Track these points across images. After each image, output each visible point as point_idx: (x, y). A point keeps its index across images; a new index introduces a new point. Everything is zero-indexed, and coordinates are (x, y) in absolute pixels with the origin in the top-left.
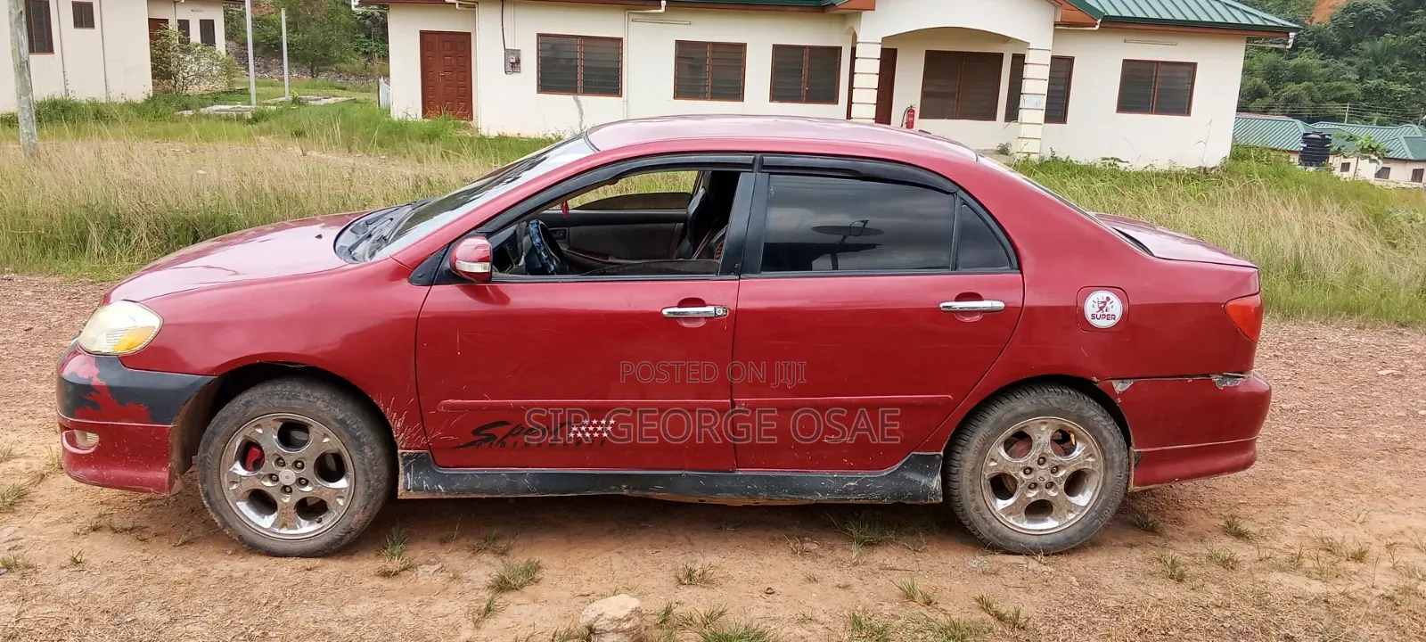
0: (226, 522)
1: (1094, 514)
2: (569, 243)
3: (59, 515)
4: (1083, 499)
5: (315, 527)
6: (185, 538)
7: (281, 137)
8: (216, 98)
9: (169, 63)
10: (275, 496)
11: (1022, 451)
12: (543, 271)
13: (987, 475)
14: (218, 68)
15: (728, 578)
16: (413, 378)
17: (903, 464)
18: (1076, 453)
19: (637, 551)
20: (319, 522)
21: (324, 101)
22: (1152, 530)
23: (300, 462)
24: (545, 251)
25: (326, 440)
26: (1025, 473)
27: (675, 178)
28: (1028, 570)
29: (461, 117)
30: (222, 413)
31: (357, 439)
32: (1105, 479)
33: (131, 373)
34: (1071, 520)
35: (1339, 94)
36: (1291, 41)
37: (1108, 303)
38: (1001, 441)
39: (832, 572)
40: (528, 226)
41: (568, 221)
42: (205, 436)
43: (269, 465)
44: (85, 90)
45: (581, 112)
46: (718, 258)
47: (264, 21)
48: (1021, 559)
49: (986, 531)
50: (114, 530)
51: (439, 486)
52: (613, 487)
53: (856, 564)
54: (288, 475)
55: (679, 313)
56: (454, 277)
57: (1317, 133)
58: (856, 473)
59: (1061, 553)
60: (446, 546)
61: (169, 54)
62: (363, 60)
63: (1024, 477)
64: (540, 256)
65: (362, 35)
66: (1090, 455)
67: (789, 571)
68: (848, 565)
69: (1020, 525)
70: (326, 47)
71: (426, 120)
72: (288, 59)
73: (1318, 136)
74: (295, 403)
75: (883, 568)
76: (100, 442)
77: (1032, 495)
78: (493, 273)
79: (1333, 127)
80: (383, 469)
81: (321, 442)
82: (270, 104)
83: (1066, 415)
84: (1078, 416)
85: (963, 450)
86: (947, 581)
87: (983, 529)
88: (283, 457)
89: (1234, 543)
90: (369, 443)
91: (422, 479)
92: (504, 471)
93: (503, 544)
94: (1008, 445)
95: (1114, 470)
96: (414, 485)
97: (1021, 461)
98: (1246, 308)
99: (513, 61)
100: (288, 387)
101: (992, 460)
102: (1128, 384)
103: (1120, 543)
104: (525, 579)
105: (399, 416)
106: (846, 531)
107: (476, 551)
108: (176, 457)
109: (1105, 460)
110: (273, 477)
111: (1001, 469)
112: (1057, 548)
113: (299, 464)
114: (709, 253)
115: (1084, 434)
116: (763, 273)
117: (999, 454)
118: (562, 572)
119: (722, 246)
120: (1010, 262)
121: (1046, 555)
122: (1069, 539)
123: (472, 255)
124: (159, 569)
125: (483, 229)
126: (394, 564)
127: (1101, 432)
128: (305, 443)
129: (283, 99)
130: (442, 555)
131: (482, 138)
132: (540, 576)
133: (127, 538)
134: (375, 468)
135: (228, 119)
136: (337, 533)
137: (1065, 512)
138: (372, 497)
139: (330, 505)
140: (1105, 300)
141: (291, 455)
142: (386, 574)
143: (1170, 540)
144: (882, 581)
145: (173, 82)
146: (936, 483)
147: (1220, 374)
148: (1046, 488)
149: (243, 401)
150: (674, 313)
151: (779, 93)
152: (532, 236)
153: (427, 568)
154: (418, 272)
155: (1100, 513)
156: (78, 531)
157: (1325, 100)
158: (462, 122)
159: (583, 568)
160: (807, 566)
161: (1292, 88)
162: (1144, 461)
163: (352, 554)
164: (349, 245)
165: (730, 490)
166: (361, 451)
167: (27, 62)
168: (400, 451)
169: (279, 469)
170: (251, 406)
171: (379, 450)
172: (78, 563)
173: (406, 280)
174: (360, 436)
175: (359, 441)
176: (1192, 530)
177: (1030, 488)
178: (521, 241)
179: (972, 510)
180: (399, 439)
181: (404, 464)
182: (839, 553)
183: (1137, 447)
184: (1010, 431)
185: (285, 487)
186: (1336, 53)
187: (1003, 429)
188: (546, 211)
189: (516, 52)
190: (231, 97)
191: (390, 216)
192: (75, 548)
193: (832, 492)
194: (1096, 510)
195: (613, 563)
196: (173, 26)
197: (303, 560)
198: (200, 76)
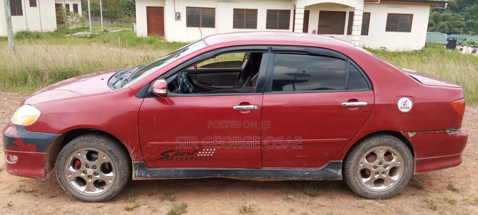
0: (67, 189)
1: (400, 183)
2: (197, 80)
3: (5, 186)
4: (396, 178)
5: (101, 191)
6: (52, 195)
7: (99, 43)
8: (78, 30)
9: (63, 19)
10: (85, 179)
11: (372, 160)
12: (187, 92)
13: (359, 169)
14: (79, 20)
15: (260, 210)
16: (137, 134)
17: (327, 165)
18: (394, 160)
19: (224, 198)
20: (103, 189)
21: (115, 31)
22: (421, 188)
23: (95, 166)
24: (188, 84)
25: (104, 158)
26: (374, 168)
27: (234, 56)
28: (375, 206)
29: (161, 36)
30: (65, 148)
31: (116, 157)
32: (404, 170)
33: (30, 133)
34: (391, 186)
35: (458, 25)
36: (446, 6)
37: (407, 102)
38: (364, 156)
39: (300, 207)
40: (181, 74)
41: (197, 72)
42: (58, 156)
43: (83, 167)
44: (33, 28)
45: (201, 34)
46: (255, 86)
47: (95, 4)
48: (372, 201)
49: (359, 191)
50: (25, 192)
51: (148, 175)
52: (215, 175)
53: (309, 204)
54: (90, 171)
55: (240, 108)
56: (153, 95)
57: (452, 38)
58: (309, 169)
59: (387, 198)
60: (151, 197)
61: (62, 16)
62: (128, 17)
63: (374, 170)
64: (186, 86)
65: (128, 9)
66: (399, 161)
67: (283, 207)
68: (306, 204)
69: (372, 188)
70: (115, 13)
71: (149, 37)
72: (103, 17)
73: (452, 39)
74: (92, 144)
75: (320, 206)
76: (18, 159)
77: (377, 176)
78: (168, 93)
79: (457, 36)
80: (127, 169)
81: (102, 159)
82: (96, 32)
83: (390, 146)
84: (395, 146)
85: (350, 160)
86: (345, 211)
87: (358, 190)
88: (88, 164)
89: (452, 193)
90: (121, 159)
91: (141, 173)
92: (173, 169)
93: (173, 196)
94: (367, 158)
95: (408, 167)
96: (138, 175)
97: (373, 164)
98: (459, 104)
99: (178, 16)
100: (90, 138)
101: (362, 163)
102: (414, 134)
103: (409, 194)
104: (181, 211)
105: (132, 149)
106: (304, 190)
107: (162, 199)
108: (47, 164)
109: (405, 162)
110: (84, 172)
111: (365, 167)
112: (386, 197)
113: (94, 167)
114: (251, 84)
115: (397, 154)
116: (272, 92)
117: (364, 161)
118: (195, 208)
119: (256, 81)
120: (369, 87)
121: (381, 199)
122: (391, 193)
123: (159, 87)
124: (41, 208)
125: (164, 76)
126: (131, 205)
127: (403, 152)
128: (97, 158)
129: (101, 30)
130: (149, 201)
131: (168, 43)
132: (187, 210)
133: (30, 195)
134: (123, 169)
135: (82, 37)
136: (109, 194)
137: (389, 183)
138: (123, 179)
139: (107, 182)
140: (405, 101)
141: (91, 163)
142: (128, 209)
143: (427, 192)
144: (319, 211)
145: (64, 25)
146: (340, 173)
147: (450, 129)
148: (382, 173)
149: (72, 143)
150: (238, 108)
151: (269, 26)
152: (183, 78)
153: (143, 206)
154: (139, 93)
155: (402, 183)
156: (12, 192)
157: (453, 27)
158: (161, 37)
159: (203, 206)
160: (290, 205)
161: (442, 23)
162: (420, 163)
163: (115, 201)
164: (113, 83)
165: (259, 176)
166: (118, 162)
167: (10, 18)
168: (133, 162)
169: (87, 169)
170: (76, 145)
171: (125, 162)
172: (10, 206)
173: (134, 96)
174: (117, 156)
175: (117, 158)
176: (436, 188)
177: (376, 174)
178: (179, 80)
179: (354, 183)
180: (133, 157)
181: (135, 167)
182: (302, 200)
183: (418, 157)
184: (368, 152)
185: (89, 176)
186: (457, 11)
187: (366, 151)
188: (189, 69)
189: (179, 13)
190: (83, 30)
191: (130, 71)
192: (9, 200)
193: (299, 177)
194: (401, 182)
195: (215, 204)
196: (64, 6)
197: (97, 203)
198: (73, 23)
